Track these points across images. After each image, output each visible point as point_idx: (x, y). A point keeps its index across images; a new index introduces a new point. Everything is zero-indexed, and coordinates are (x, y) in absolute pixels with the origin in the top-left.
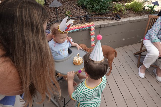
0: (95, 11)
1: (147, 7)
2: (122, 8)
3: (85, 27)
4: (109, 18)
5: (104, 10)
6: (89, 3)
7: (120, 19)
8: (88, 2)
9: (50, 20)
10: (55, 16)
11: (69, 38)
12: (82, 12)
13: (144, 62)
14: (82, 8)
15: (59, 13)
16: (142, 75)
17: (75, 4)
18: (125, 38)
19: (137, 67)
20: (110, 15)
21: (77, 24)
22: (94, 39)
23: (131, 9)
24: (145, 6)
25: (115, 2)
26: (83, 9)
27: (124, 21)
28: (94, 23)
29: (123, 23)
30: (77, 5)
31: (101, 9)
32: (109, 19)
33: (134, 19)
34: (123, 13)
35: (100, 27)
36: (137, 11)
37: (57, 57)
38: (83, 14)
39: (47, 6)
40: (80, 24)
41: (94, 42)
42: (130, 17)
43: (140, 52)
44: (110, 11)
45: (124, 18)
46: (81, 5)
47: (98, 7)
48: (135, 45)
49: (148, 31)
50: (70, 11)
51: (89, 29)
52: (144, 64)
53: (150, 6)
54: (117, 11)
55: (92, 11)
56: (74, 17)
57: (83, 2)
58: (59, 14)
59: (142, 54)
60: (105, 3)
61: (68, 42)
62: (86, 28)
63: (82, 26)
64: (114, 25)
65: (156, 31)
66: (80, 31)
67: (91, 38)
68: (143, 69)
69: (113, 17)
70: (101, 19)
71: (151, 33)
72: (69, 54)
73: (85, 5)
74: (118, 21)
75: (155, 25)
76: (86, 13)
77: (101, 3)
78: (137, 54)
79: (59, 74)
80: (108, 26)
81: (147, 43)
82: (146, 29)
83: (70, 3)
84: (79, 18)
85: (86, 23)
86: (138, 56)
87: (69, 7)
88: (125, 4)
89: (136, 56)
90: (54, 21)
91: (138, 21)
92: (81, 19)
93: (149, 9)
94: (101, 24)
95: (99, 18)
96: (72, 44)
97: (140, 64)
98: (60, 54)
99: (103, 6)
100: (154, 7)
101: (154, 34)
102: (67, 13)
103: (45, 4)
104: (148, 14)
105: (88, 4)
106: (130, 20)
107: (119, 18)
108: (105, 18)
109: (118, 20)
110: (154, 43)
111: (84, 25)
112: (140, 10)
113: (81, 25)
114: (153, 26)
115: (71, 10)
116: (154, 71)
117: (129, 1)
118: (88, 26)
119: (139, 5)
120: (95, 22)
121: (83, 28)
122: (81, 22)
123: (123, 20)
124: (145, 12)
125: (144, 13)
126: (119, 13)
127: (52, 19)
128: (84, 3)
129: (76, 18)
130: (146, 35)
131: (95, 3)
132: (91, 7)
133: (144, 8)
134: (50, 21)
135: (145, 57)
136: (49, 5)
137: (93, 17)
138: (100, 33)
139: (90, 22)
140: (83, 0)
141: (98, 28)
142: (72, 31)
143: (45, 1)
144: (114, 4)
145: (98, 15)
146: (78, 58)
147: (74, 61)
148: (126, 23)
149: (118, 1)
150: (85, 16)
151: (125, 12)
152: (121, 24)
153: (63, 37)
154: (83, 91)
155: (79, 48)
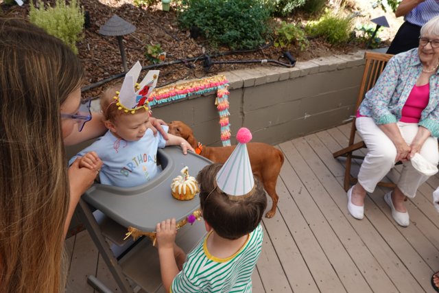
1: (361, 30)
2: (298, 36)
3: (202, 89)
4: (264, 63)
5: (251, 42)
6: (211, 21)
7: (293, 63)
8: (208, 20)
9: (102, 70)
10: (116, 60)
12: (193, 46)
14: (192, 36)
15: (127, 51)
16: (357, 210)
17: (173, 24)
18: (309, 114)
19: (345, 189)
20: (266, 53)
21: (184, 82)
22: (227, 119)
23: (321, 36)
24: (355, 28)
25: (279, 20)
26: (195, 39)
27: (305, 70)
28: (226, 77)
29: (302, 76)
30: (178, 26)
31: (243, 39)
32: (264, 65)
33: (330, 64)
34: (300, 47)
35: (243, 88)
36: (336, 41)
37: (125, 178)
38: (195, 53)
39: (94, 32)
40: (188, 81)
41: (227, 128)
42: (319, 57)
43: (349, 151)
44: (268, 43)
45: (305, 59)
46: (188, 27)
47: (234, 33)
48: (335, 129)
49: (366, 94)
50: (159, 45)
51: (214, 93)
52: (361, 182)
53: (367, 28)
55: (219, 45)
56: (171, 62)
57: (195, 20)
58: (128, 55)
59: (354, 153)
60: (252, 23)
61: (155, 134)
62: (204, 91)
63: (194, 86)
64: (279, 80)
65: (386, 94)
66: (188, 99)
67: (218, 118)
68: (359, 194)
69: (275, 59)
70: (244, 66)
71: (373, 100)
73: (200, 29)
74: (289, 69)
75: (381, 78)
76: (204, 50)
77: (242, 23)
78: (341, 155)
79: (134, 229)
80: (264, 84)
81: (366, 126)
82: (360, 89)
83: (159, 21)
84: (184, 63)
85: (204, 76)
86: (345, 158)
87: (156, 32)
88: (304, 23)
89: (339, 161)
90: (113, 74)
91: (339, 69)
92: (190, 66)
93: (366, 35)
94: (244, 79)
95: (240, 63)
96: (166, 139)
97: (351, 181)
98: (135, 170)
99: (249, 29)
100: (377, 30)
101: (381, 103)
102: (149, 52)
103: (88, 24)
104: (364, 49)
105: (207, 25)
106: (320, 67)
107: (291, 61)
108: (255, 63)
109: (289, 67)
110: (382, 125)
111: (199, 82)
112: (344, 39)
113: (191, 84)
114: (378, 82)
115: (161, 42)
116: (385, 198)
117: (315, 16)
118: (211, 85)
119: (339, 26)
120: (228, 73)
121: (197, 90)
122: (192, 75)
123: (301, 66)
124: (357, 43)
125: (353, 47)
126: (290, 48)
127: (110, 68)
128: (196, 22)
129: (178, 63)
130: (362, 104)
131: (225, 22)
132: (215, 32)
133: (353, 34)
134: (103, 73)
135: (361, 163)
136: (99, 27)
137: (222, 61)
138: (243, 102)
139: (215, 73)
140: (193, 15)
141: (237, 89)
142: (164, 100)
143: (87, 16)
144: (278, 25)
145: (236, 54)
146: (186, 180)
147: (174, 190)
148: (309, 74)
149: (286, 17)
150: (201, 57)
151: (306, 45)
152: (296, 78)
153: (138, 123)
154: (200, 272)
155: (188, 149)
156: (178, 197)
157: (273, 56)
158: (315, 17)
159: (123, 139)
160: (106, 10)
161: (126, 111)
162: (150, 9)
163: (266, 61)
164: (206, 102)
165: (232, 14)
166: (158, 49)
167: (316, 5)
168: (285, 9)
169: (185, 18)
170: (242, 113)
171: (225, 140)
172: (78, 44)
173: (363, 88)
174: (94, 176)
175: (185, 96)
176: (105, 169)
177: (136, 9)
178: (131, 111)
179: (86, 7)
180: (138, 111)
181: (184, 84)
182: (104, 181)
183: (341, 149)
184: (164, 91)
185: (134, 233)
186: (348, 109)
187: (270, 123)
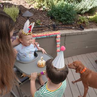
0: (62, 22)
2: (86, 20)
5: (70, 21)
6: (57, 14)
7: (83, 29)
12: (51, 22)
14: (51, 19)
18: (88, 46)
20: (74, 25)
21: (46, 32)
22: (59, 45)
23: (94, 21)
25: (80, 15)
26: (52, 19)
29: (86, 33)
30: (47, 15)
31: (67, 20)
33: (96, 30)
34: (86, 24)
35: (65, 36)
37: (24, 58)
38: (51, 24)
39: (21, 15)
40: (48, 32)
42: (92, 28)
44: (75, 22)
45: (87, 28)
46: (50, 16)
47: (64, 18)
54: (81, 22)
55: (59, 22)
56: (43, 26)
57: (52, 14)
60: (70, 15)
61: (35, 47)
62: (53, 35)
63: (49, 34)
64: (78, 34)
66: (47, 38)
69: (77, 27)
73: (53, 16)
76: (54, 23)
77: (67, 15)
80: (73, 35)
83: (41, 13)
85: (53, 31)
87: (40, 17)
88: (88, 17)
92: (49, 28)
94: (66, 33)
95: (65, 28)
96: (38, 49)
99: (69, 17)
102: (37, 22)
103: (20, 13)
106: (92, 31)
108: (70, 28)
109: (81, 30)
111: (51, 32)
115: (41, 20)
118: (55, 34)
120: (61, 31)
122: (49, 30)
123: (86, 30)
126: (83, 24)
129: (45, 26)
131: (62, 15)
132: (58, 18)
136: (23, 14)
137: (59, 27)
138: (65, 40)
139: (57, 30)
140: (52, 12)
141: (63, 36)
142: (40, 37)
143: (20, 11)
144: (79, 17)
145: (64, 25)
147: (38, 64)
148: (88, 33)
149: (82, 14)
150: (53, 25)
151: (88, 24)
152: (84, 34)
154: (44, 93)
155: (44, 52)
156: (39, 66)
158: (92, 15)
160: (26, 9)
162: (39, 10)
163: (74, 28)
164: (53, 39)
165: (64, 12)
166: (40, 22)
167: (93, 11)
168: (82, 12)
169: (49, 13)
170: (65, 44)
171: (58, 52)
172: (16, 19)
175: (46, 36)
177: (35, 9)
179: (20, 8)
187: (74, 48)
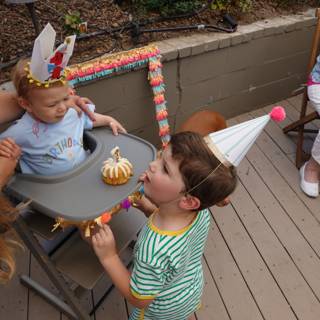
3: (131, 62)
4: (201, 29)
5: (185, 4)
7: (234, 27)
9: (15, 47)
11: (83, 100)
12: (117, 14)
13: (313, 150)
14: (115, 2)
15: (42, 23)
18: (254, 86)
19: (296, 167)
20: (203, 17)
22: (162, 96)
26: (120, 5)
27: (247, 34)
28: (159, 46)
29: (245, 41)
31: (176, 2)
32: (201, 32)
33: (277, 26)
34: (242, 8)
35: (178, 59)
37: (49, 166)
38: (121, 21)
40: (115, 55)
41: (163, 106)
42: (263, 19)
43: (300, 124)
44: (204, 5)
45: (248, 23)
50: (78, 14)
51: (145, 66)
52: (316, 158)
55: (148, 10)
56: (94, 34)
59: (307, 126)
62: (133, 64)
63: (122, 59)
64: (219, 48)
66: (116, 75)
67: (153, 95)
68: (312, 170)
70: (178, 33)
72: (89, 151)
74: (229, 34)
76: (131, 18)
78: (293, 130)
80: (202, 54)
82: (311, 52)
84: (107, 33)
85: (133, 48)
86: (296, 133)
89: (290, 137)
92: (116, 37)
94: (179, 48)
95: (173, 30)
96: (93, 120)
97: (303, 157)
98: (59, 156)
102: (68, 22)
106: (265, 30)
107: (231, 24)
108: (191, 29)
109: (229, 32)
111: (127, 54)
113: (118, 57)
115: (80, 11)
118: (141, 57)
120: (161, 43)
121: (126, 64)
122: (119, 47)
123: (244, 30)
125: (302, 5)
126: (230, 10)
127: (23, 44)
129: (102, 34)
134: (16, 50)
137: (152, 29)
138: (179, 75)
139: (146, 43)
141: (171, 61)
142: (90, 77)
145: (168, 20)
146: (117, 161)
147: (105, 174)
148: (253, 39)
150: (128, 26)
152: (238, 44)
153: (54, 100)
155: (118, 129)
157: (210, 20)
159: (42, 122)
161: (39, 84)
164: (137, 77)
166: (78, 18)
170: (180, 90)
171: (161, 120)
173: (314, 51)
174: (13, 164)
175: (110, 71)
176: (25, 157)
178: (43, 85)
180: (53, 85)
181: (110, 58)
182: (25, 170)
183: (291, 123)
184: (87, 67)
185: (63, 223)
186: (299, 78)
187: (211, 98)
